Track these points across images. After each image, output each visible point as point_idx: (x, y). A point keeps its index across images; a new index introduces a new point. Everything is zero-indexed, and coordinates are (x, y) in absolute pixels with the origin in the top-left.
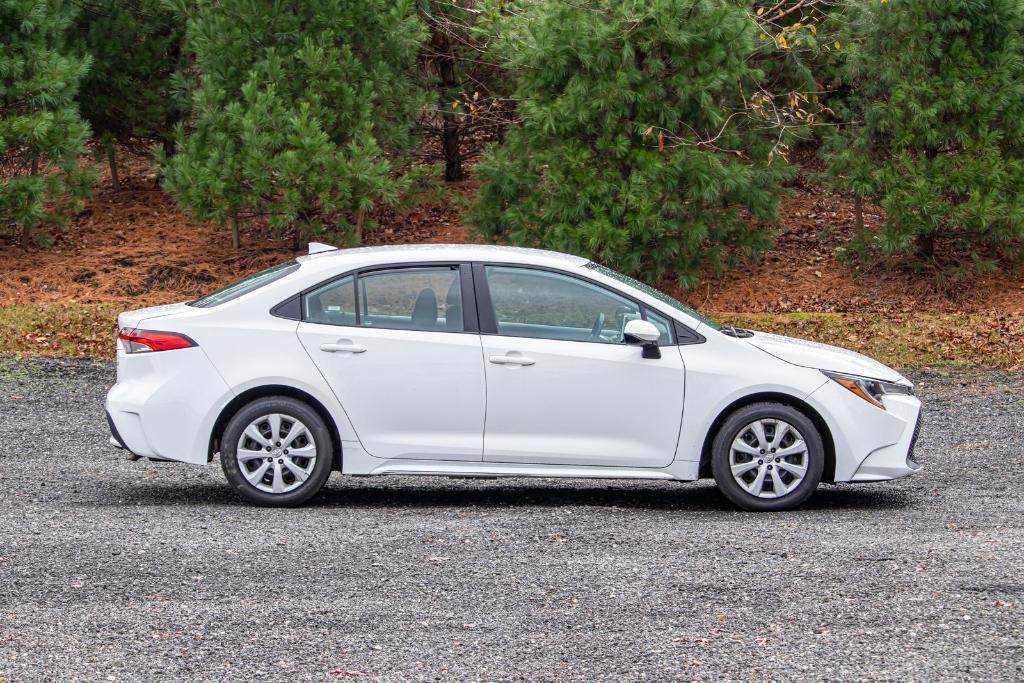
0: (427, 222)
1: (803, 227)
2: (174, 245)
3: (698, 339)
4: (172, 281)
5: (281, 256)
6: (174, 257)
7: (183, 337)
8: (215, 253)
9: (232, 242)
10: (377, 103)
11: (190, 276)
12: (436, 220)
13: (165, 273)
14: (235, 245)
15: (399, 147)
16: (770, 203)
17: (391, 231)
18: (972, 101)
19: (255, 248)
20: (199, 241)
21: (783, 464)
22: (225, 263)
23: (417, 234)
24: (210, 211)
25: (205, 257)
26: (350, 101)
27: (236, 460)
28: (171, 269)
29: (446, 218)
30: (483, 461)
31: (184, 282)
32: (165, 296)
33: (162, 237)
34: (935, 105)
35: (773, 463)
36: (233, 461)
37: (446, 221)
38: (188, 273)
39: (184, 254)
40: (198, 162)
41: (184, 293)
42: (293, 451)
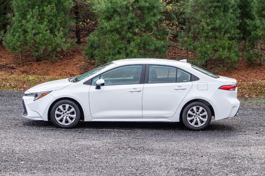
0: (72, 54)
1: (171, 57)
2: (4, 59)
4: (4, 69)
5: (33, 63)
6: (4, 63)
8: (16, 61)
9: (20, 59)
10: (60, 23)
11: (9, 67)
12: (74, 54)
13: (2, 67)
14: (21, 59)
15: (66, 34)
16: (165, 51)
17: (62, 56)
18: (220, 26)
19: (26, 60)
20: (11, 58)
22: (18, 64)
23: (69, 57)
24: (15, 50)
25: (13, 62)
26: (54, 22)
28: (4, 66)
29: (77, 53)
31: (7, 69)
32: (2, 73)
33: (1, 57)
34: (210, 26)
37: (77, 54)
38: (8, 67)
39: (7, 62)
40: (13, 37)
41: (7, 72)
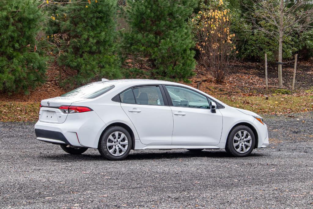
3: (223, 107)
7: (88, 108)
21: (245, 143)
27: (106, 146)
30: (172, 144)
35: (243, 143)
36: (106, 147)
42: (121, 143)
